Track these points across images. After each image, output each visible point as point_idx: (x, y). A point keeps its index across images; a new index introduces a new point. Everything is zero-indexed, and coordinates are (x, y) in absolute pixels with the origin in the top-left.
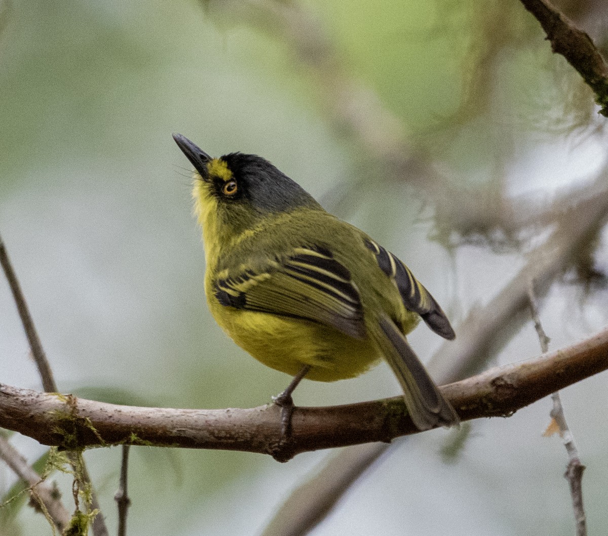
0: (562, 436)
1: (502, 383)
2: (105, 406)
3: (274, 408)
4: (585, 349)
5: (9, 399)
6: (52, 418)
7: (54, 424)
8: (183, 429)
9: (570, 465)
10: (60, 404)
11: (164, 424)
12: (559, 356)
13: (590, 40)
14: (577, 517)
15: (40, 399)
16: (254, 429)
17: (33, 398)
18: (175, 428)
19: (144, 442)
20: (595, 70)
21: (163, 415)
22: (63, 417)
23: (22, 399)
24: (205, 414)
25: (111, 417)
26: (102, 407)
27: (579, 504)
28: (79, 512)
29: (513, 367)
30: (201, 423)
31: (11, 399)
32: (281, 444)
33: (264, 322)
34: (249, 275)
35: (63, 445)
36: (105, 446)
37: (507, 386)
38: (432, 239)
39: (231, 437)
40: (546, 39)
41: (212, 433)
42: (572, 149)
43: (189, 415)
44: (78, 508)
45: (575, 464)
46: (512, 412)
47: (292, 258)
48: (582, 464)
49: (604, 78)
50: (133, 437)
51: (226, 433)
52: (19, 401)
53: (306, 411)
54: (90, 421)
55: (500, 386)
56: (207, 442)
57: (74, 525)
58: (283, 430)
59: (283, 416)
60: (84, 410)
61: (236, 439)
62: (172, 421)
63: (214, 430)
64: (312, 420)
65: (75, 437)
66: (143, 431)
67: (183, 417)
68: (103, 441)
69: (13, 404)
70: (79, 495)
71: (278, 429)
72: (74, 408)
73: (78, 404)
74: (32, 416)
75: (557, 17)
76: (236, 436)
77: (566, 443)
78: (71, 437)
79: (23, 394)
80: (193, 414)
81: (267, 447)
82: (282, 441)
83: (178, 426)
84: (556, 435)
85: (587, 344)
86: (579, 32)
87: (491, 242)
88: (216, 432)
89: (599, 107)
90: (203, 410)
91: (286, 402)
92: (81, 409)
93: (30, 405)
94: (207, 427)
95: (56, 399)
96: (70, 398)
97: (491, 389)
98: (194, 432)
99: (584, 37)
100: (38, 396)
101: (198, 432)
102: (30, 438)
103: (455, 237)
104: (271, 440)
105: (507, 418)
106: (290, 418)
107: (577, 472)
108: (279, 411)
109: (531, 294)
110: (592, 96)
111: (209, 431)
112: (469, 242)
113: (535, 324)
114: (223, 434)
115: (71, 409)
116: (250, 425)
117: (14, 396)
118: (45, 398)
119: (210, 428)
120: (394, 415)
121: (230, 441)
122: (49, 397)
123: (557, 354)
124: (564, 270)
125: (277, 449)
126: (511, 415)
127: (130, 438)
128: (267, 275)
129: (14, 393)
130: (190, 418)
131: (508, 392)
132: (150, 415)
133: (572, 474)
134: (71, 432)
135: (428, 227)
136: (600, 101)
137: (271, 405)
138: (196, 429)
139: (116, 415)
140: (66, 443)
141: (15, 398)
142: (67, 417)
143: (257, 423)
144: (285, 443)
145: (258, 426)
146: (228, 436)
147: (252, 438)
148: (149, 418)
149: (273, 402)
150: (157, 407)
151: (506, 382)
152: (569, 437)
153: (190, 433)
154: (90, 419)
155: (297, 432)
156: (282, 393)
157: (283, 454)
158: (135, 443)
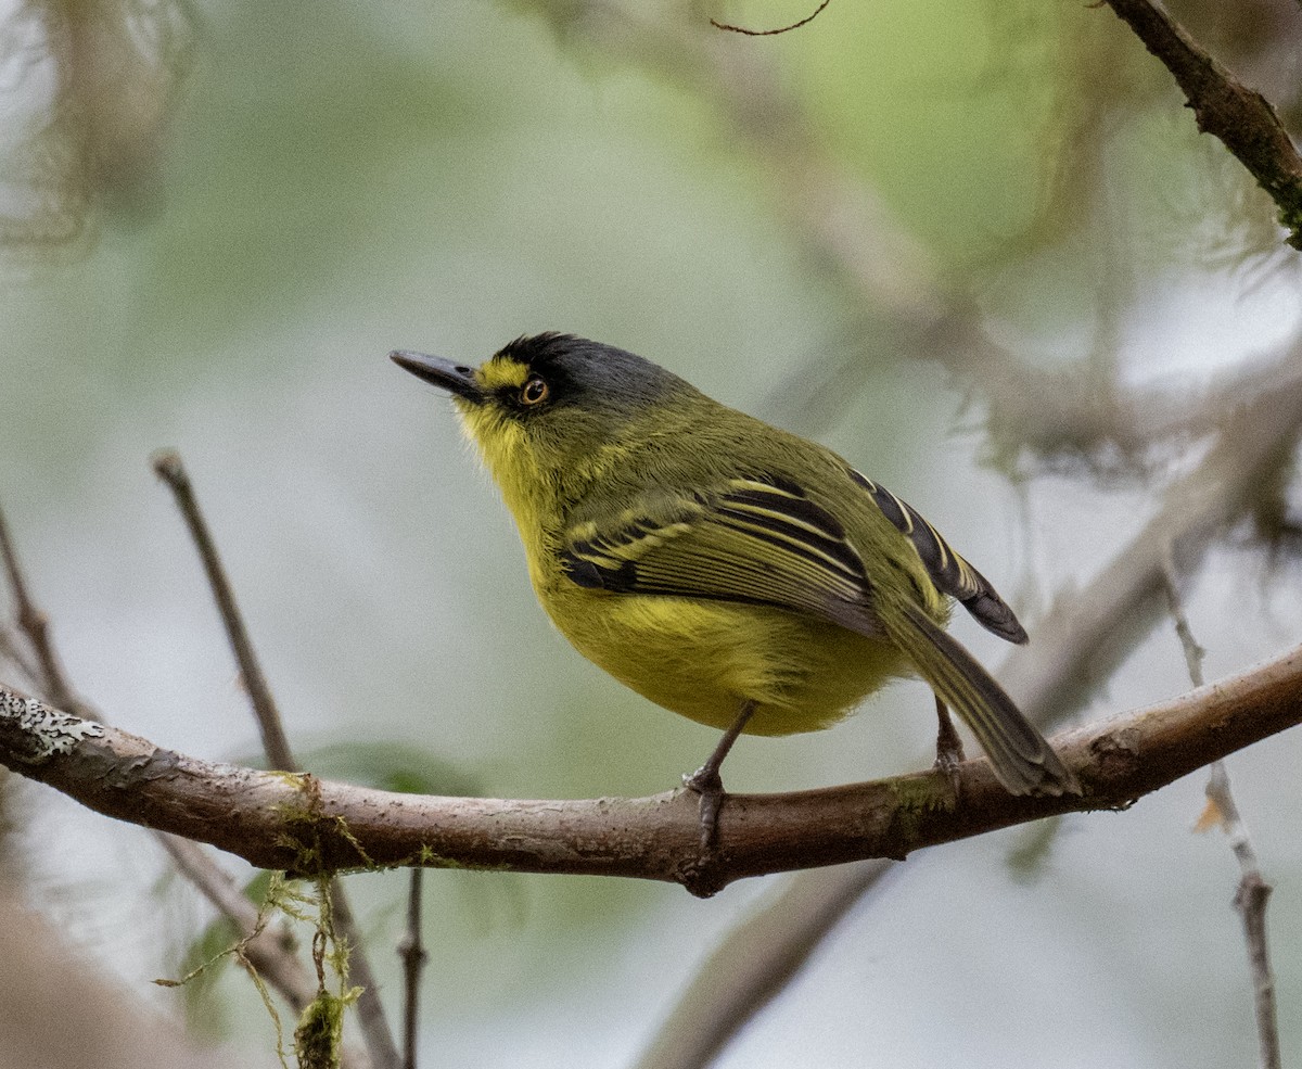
0: (1227, 831)
1: (1111, 747)
2: (372, 796)
3: (687, 795)
4: (1265, 682)
5: (194, 784)
6: (273, 818)
7: (278, 830)
8: (519, 837)
9: (1244, 885)
10: (288, 792)
11: (482, 827)
12: (1217, 696)
13: (1269, 108)
14: (1257, 982)
15: (251, 783)
16: (651, 836)
17: (238, 780)
18: (504, 834)
19: (445, 861)
20: (1279, 163)
21: (481, 811)
22: (295, 816)
23: (218, 784)
24: (558, 808)
25: (383, 815)
26: (366, 797)
27: (1260, 958)
28: (325, 992)
29: (1130, 717)
30: (552, 826)
31: (197, 784)
32: (700, 864)
33: (674, 616)
34: (642, 528)
35: (296, 868)
36: (373, 869)
37: (1121, 753)
38: (983, 463)
39: (608, 852)
40: (1186, 106)
41: (573, 845)
42: (1242, 297)
43: (527, 810)
44: (322, 986)
45: (1252, 883)
46: (1128, 802)
47: (728, 497)
48: (1266, 883)
49: (1295, 180)
50: (426, 853)
51: (598, 844)
52: (212, 787)
53: (746, 802)
54: (345, 824)
55: (1109, 753)
56: (562, 861)
57: (316, 1019)
58: (704, 837)
59: (702, 813)
60: (333, 803)
61: (618, 855)
62: (498, 822)
63: (575, 837)
64: (757, 817)
65: (318, 853)
66: (443, 840)
67: (518, 814)
68: (371, 861)
69: (201, 793)
70: (324, 961)
71: (696, 834)
72: (316, 799)
73: (321, 792)
74: (237, 816)
75: (1207, 66)
76: (618, 848)
77: (1235, 843)
78: (310, 853)
79: (219, 774)
80: (536, 809)
81: (674, 869)
82: (703, 858)
83: (510, 832)
84: (1217, 829)
85: (1268, 674)
86: (1246, 93)
87: (1096, 470)
88: (580, 841)
89: (1287, 232)
90: (555, 802)
91: (709, 783)
92: (329, 801)
93: (233, 794)
94: (563, 833)
95: (280, 783)
96: (307, 781)
97: (1090, 759)
98: (538, 842)
99: (1257, 103)
100: (247, 778)
101: (544, 841)
102: (233, 855)
103: (1026, 460)
104: (682, 855)
105: (1121, 813)
106: (717, 815)
107: (1255, 899)
108: (696, 802)
109: (1168, 566)
110: (1274, 210)
111: (566, 840)
112: (1054, 471)
113: (1176, 623)
114: (592, 846)
115: (310, 801)
116: (642, 828)
117: (202, 777)
118: (261, 781)
119: (569, 835)
120: (910, 809)
121: (604, 859)
122: (269, 779)
123: (1212, 691)
124: (1231, 519)
125: (692, 872)
126: (1129, 807)
127: (420, 855)
128: (683, 527)
129: (203, 772)
130: (531, 817)
131: (1121, 764)
132: (457, 811)
133: (1246, 902)
134: (310, 845)
135: (975, 441)
136: (1287, 220)
137: (682, 790)
138: (543, 837)
139: (394, 813)
140: (301, 865)
141: (205, 781)
142: (301, 816)
143: (655, 825)
144: (708, 863)
145: (658, 831)
146: (602, 849)
147: (646, 852)
148: (455, 816)
149: (685, 786)
150: (470, 796)
151: (1117, 745)
152: (1241, 831)
153: (532, 843)
154: (344, 820)
155: (729, 840)
156: (702, 768)
157: (705, 883)
158: (429, 863)
